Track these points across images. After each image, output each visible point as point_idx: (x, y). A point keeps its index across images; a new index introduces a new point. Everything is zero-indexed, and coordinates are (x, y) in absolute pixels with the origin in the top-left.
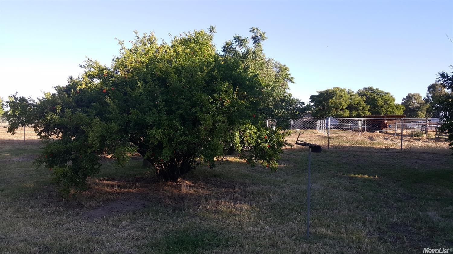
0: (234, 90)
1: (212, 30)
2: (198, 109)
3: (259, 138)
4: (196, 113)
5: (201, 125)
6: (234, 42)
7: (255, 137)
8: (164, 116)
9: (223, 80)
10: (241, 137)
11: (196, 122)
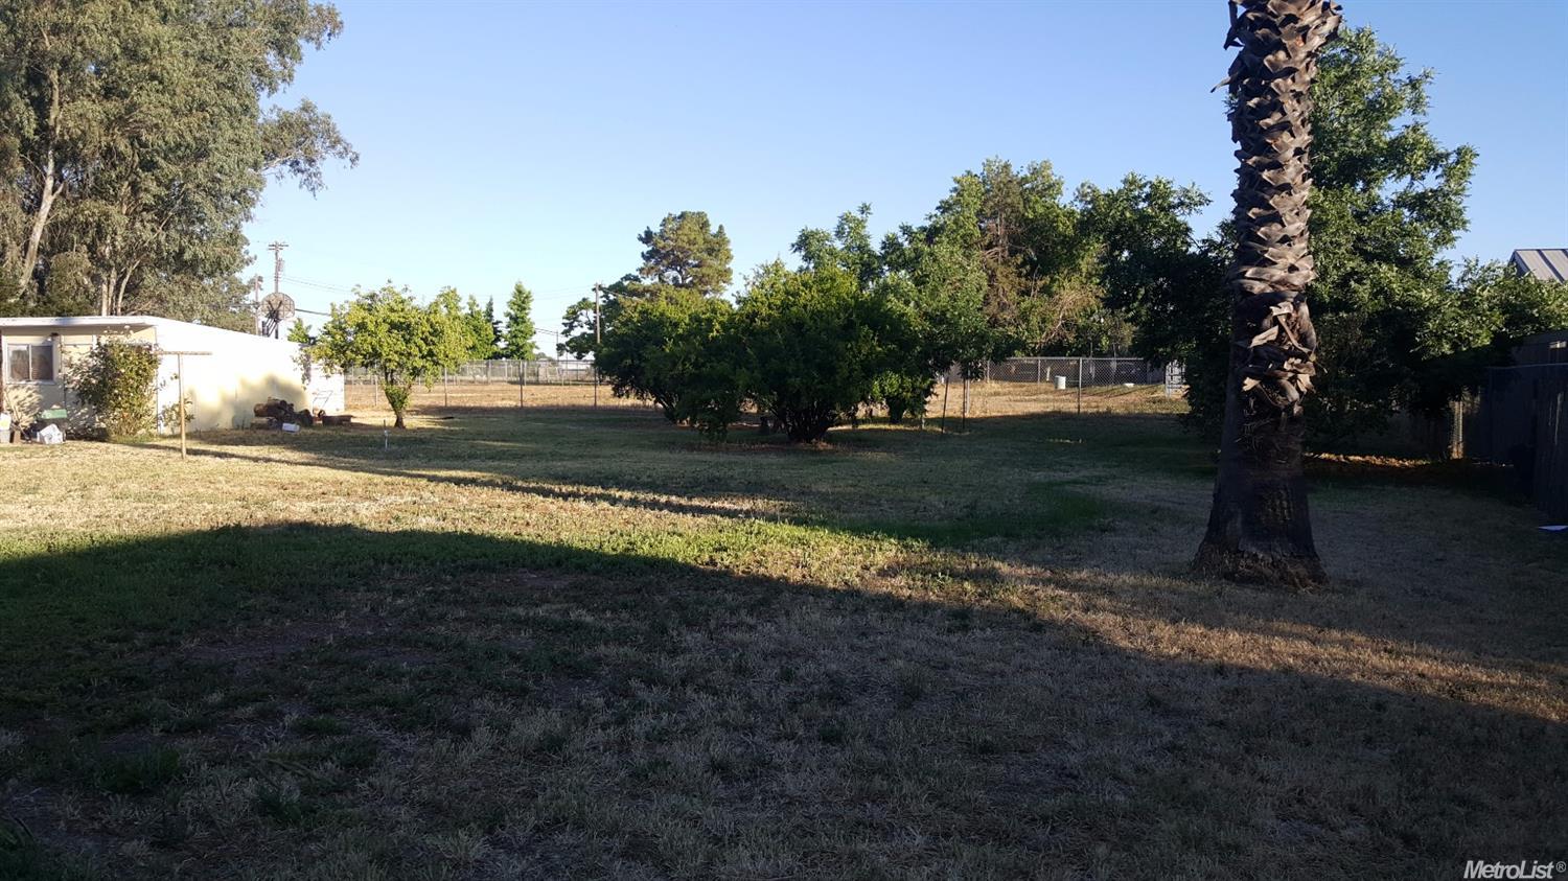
0: (874, 335)
1: (864, 209)
2: (834, 357)
3: (900, 386)
4: (832, 361)
5: (838, 373)
6: (901, 234)
7: (896, 386)
8: (802, 365)
9: (863, 324)
10: (880, 385)
11: (832, 371)
